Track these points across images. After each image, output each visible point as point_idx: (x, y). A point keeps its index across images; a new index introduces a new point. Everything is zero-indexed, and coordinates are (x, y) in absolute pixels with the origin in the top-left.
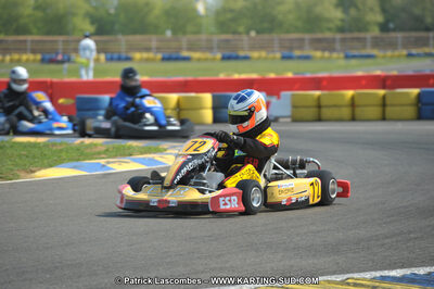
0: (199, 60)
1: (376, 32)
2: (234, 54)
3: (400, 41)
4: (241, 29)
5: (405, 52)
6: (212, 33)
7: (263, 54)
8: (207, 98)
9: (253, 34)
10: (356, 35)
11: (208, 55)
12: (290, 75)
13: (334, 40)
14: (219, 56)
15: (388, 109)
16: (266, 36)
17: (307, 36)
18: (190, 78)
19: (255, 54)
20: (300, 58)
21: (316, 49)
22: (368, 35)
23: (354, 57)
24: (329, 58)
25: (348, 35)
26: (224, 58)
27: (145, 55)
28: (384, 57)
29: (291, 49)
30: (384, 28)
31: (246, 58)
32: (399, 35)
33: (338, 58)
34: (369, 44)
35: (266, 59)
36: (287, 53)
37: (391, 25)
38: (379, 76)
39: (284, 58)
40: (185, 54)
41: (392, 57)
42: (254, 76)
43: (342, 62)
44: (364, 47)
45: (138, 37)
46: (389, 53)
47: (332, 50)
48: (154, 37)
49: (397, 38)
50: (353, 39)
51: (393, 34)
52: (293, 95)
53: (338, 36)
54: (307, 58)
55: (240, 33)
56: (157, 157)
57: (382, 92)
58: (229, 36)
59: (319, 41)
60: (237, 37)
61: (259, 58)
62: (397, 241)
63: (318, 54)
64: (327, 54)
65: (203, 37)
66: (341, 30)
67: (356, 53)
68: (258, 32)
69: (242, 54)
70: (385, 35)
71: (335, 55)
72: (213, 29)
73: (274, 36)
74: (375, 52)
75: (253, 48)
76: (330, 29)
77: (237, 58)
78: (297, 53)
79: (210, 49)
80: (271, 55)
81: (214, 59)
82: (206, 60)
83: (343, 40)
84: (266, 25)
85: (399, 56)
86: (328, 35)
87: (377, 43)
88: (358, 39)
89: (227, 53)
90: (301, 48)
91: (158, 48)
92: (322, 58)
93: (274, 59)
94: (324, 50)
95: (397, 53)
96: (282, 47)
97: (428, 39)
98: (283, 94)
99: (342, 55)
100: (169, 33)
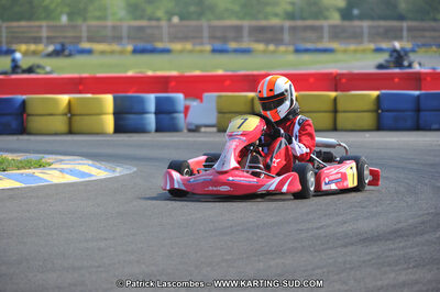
0: (103, 53)
1: (336, 19)
2: (149, 46)
3: (366, 31)
4: (160, 13)
5: (372, 46)
6: (121, 20)
7: (189, 46)
8: (108, 100)
9: (176, 20)
10: (309, 22)
11: (116, 47)
12: (220, 72)
13: (281, 29)
14: (130, 48)
15: (340, 116)
16: (193, 23)
17: (246, 23)
18: (85, 75)
19: (177, 46)
20: (236, 51)
21: (258, 41)
22: (325, 23)
23: (307, 51)
24: (274, 52)
25: (299, 23)
26: (136, 51)
27: (33, 47)
28: (345, 51)
29: (225, 39)
30: (346, 14)
31: (167, 51)
32: (366, 24)
33: (286, 52)
34: (326, 35)
35: (191, 52)
36: (218, 45)
37: (356, 12)
38: (331, 74)
39: (214, 51)
40: (86, 45)
41: (355, 51)
42: (174, 73)
43: (292, 58)
44: (320, 38)
45: (23, 23)
46: (352, 47)
47: (278, 42)
48: (44, 23)
49: (361, 27)
50: (306, 28)
51: (357, 23)
52: (219, 97)
53: (287, 24)
54: (246, 51)
55: (158, 19)
56: (37, 172)
57: (333, 94)
58: (143, 23)
59: (262, 29)
60: (154, 23)
61: (181, 52)
62: (328, 272)
63: (260, 47)
64: (272, 47)
65: (109, 23)
66: (291, 16)
67: (309, 46)
68: (182, 18)
69: (160, 45)
70: (347, 23)
71: (282, 48)
72: (122, 13)
73: (204, 23)
74: (334, 45)
75: (174, 38)
76: (276, 15)
77: (153, 51)
78: (233, 45)
79: (117, 39)
80: (198, 48)
81: (122, 53)
82: (112, 52)
83: (293, 29)
84: (192, 9)
85: (364, 51)
86: (275, 21)
87: (336, 34)
88: (313, 28)
89: (141, 45)
90: (238, 38)
91: (48, 38)
92: (265, 52)
93: (201, 51)
94: (267, 42)
95: (361, 47)
96: (213, 38)
97: (401, 30)
98: (206, 95)
99: (291, 48)
100: (64, 19)
